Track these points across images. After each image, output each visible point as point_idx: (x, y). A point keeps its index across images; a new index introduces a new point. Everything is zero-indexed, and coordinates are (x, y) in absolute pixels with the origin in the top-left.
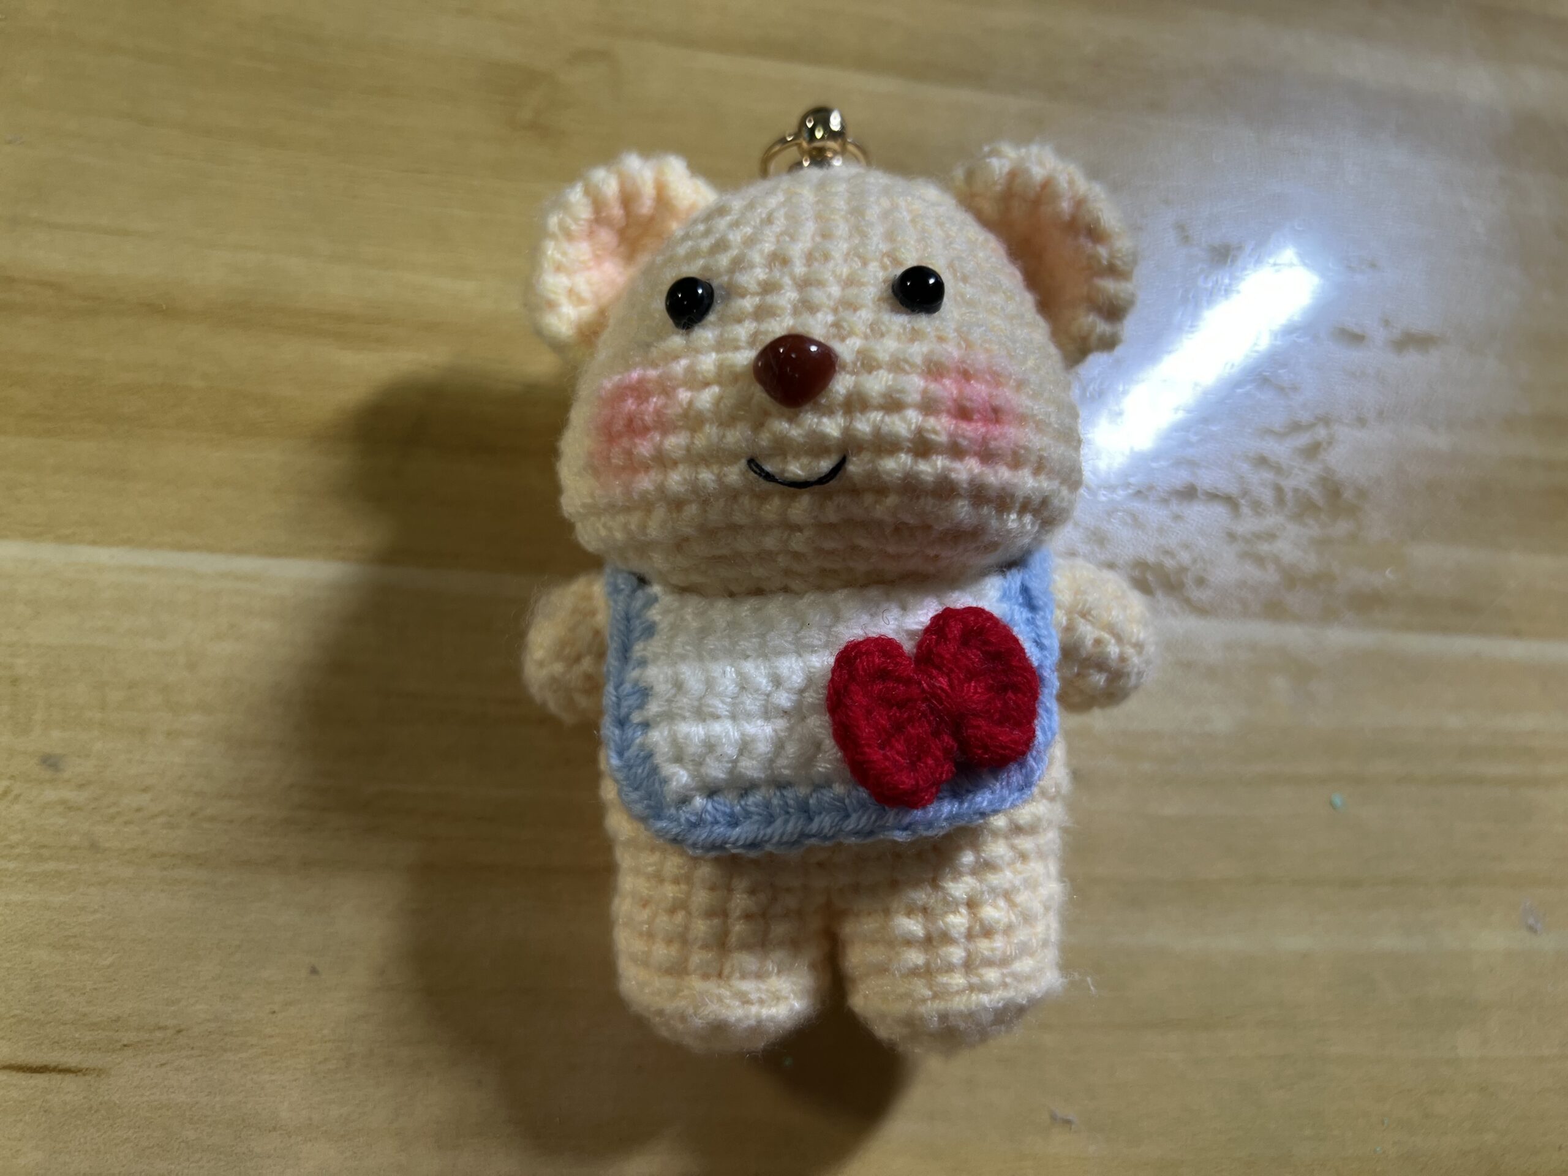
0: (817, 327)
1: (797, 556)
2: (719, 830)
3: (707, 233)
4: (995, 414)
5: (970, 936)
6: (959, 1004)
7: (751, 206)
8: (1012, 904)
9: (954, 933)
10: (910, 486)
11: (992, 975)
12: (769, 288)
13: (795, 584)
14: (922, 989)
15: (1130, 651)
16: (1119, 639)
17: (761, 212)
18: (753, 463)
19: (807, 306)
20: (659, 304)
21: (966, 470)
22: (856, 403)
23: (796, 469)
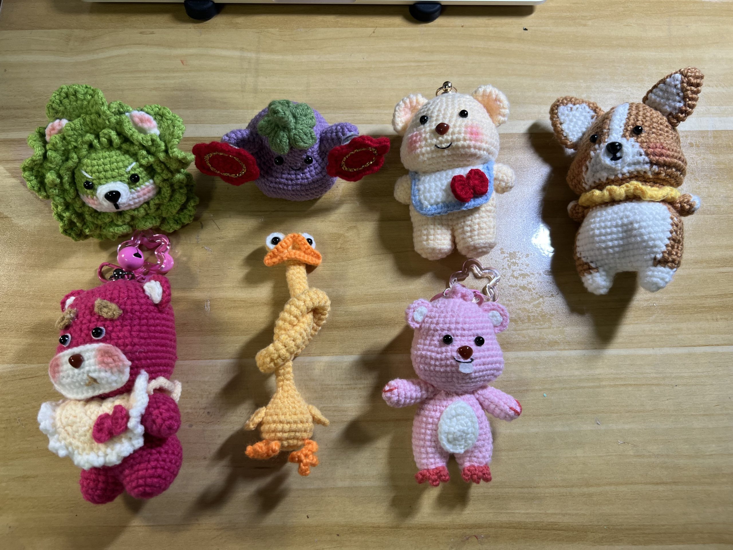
0: (446, 122)
1: (444, 162)
2: (433, 211)
3: (426, 108)
4: (477, 134)
5: (478, 230)
6: (477, 242)
7: (434, 102)
8: (487, 225)
9: (475, 229)
10: (463, 147)
11: (483, 237)
12: (438, 116)
13: (444, 168)
14: (470, 239)
15: (509, 178)
16: (507, 176)
17: (436, 103)
18: (436, 145)
19: (444, 118)
20: (418, 121)
21: (472, 143)
22: (453, 133)
23: (444, 146)
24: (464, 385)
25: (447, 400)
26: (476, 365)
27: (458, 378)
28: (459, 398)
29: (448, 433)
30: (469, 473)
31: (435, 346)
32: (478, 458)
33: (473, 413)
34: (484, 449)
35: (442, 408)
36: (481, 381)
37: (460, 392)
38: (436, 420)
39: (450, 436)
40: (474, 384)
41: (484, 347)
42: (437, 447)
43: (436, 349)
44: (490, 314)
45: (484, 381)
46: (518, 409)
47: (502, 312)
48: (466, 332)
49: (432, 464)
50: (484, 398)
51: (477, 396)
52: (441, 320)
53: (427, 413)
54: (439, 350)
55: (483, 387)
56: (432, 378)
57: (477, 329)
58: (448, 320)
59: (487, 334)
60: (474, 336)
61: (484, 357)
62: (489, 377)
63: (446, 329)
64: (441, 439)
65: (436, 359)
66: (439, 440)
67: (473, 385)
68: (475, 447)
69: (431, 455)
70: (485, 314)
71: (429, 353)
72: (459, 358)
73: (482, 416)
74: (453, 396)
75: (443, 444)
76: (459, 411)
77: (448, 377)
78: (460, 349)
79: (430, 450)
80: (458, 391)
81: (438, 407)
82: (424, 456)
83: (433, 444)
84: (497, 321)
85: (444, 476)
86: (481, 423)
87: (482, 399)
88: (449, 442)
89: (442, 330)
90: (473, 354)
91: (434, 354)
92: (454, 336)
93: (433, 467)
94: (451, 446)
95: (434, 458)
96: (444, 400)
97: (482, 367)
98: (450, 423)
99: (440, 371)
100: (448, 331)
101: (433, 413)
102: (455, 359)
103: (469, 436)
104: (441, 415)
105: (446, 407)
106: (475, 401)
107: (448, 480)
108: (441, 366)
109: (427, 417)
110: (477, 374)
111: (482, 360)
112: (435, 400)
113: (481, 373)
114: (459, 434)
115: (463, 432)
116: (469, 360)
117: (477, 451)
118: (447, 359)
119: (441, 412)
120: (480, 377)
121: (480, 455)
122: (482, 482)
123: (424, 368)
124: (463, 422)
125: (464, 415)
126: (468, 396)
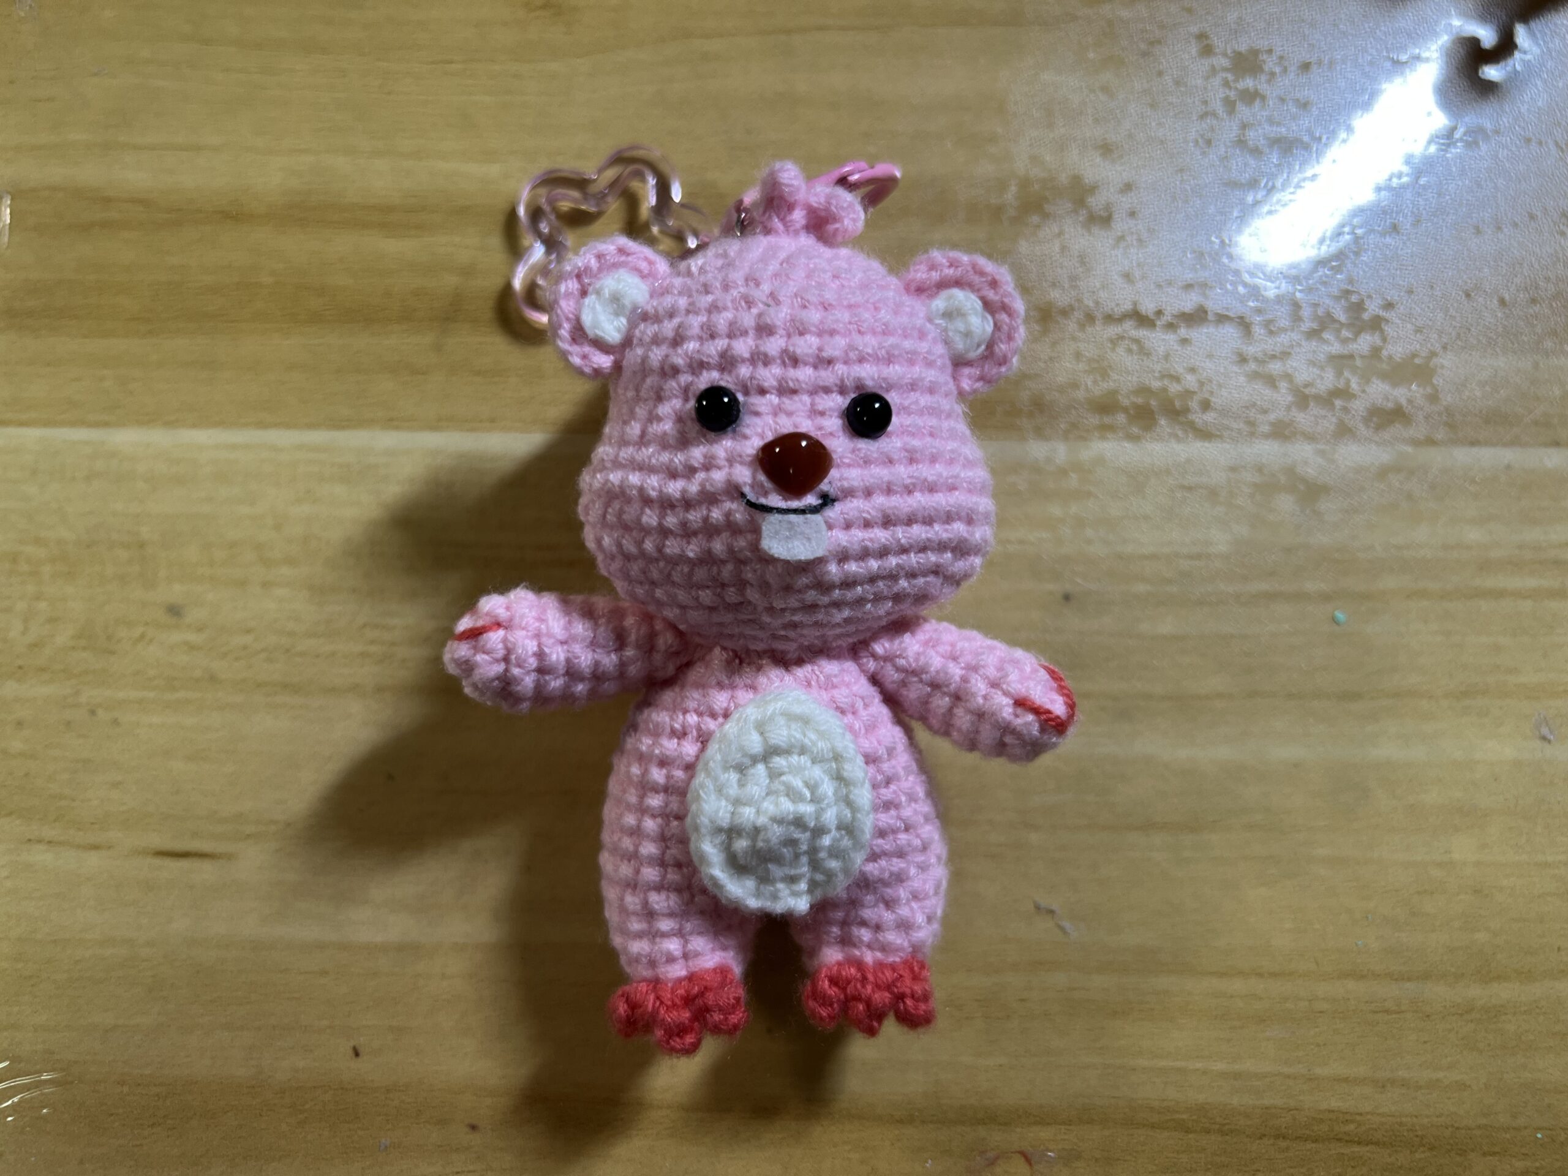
24: (796, 618)
25: (733, 687)
26: (848, 526)
27: (764, 587)
28: (788, 678)
29: (732, 832)
30: (832, 991)
31: (664, 444)
32: (878, 928)
33: (847, 745)
34: (903, 893)
35: (711, 724)
36: (878, 599)
37: (791, 648)
38: (679, 774)
39: (741, 844)
40: (846, 613)
41: (891, 442)
42: (689, 887)
43: (665, 457)
44: (939, 303)
45: (897, 598)
46: (1058, 707)
47: (991, 295)
48: (804, 374)
49: (671, 959)
50: (898, 669)
51: (871, 665)
52: (696, 322)
53: (645, 743)
54: (679, 459)
55: (900, 626)
56: (659, 593)
57: (861, 360)
58: (722, 321)
59: (913, 386)
60: (842, 391)
61: (889, 490)
62: (920, 581)
63: (714, 360)
64: (703, 858)
65: (666, 504)
66: (695, 859)
67: (839, 616)
68: (865, 883)
69: (665, 925)
70: (911, 303)
71: (634, 479)
72: (766, 494)
73: (891, 752)
74: (759, 669)
75: (713, 878)
76: (780, 734)
77: (723, 586)
78: (767, 448)
79: (658, 901)
80: (779, 646)
81: (692, 719)
82: (636, 925)
83: (673, 876)
84: (967, 334)
85: (721, 1009)
86: (888, 782)
87: (891, 676)
88: (737, 865)
89: (698, 366)
90: (834, 473)
91: (653, 483)
92: (746, 393)
93: (678, 971)
94: (750, 883)
95: (680, 933)
96: (721, 686)
97: (881, 536)
98: (741, 784)
99: (682, 558)
100: (722, 369)
101: (670, 745)
102: (743, 495)
103: (826, 841)
104: (703, 750)
105: (726, 715)
106: (863, 687)
107: (736, 1027)
108: (687, 532)
109: (642, 758)
110: (852, 567)
111: (880, 500)
112: (683, 687)
113: (874, 564)
114: (776, 832)
115: (799, 822)
116: (811, 500)
117: (869, 898)
118: (709, 498)
119: (704, 739)
120: (872, 579)
121: (888, 916)
122: (890, 1027)
123: (619, 545)
124: (797, 783)
125: (803, 751)
126: (829, 667)
